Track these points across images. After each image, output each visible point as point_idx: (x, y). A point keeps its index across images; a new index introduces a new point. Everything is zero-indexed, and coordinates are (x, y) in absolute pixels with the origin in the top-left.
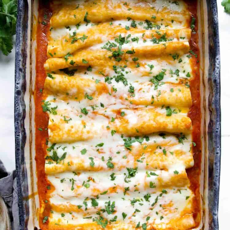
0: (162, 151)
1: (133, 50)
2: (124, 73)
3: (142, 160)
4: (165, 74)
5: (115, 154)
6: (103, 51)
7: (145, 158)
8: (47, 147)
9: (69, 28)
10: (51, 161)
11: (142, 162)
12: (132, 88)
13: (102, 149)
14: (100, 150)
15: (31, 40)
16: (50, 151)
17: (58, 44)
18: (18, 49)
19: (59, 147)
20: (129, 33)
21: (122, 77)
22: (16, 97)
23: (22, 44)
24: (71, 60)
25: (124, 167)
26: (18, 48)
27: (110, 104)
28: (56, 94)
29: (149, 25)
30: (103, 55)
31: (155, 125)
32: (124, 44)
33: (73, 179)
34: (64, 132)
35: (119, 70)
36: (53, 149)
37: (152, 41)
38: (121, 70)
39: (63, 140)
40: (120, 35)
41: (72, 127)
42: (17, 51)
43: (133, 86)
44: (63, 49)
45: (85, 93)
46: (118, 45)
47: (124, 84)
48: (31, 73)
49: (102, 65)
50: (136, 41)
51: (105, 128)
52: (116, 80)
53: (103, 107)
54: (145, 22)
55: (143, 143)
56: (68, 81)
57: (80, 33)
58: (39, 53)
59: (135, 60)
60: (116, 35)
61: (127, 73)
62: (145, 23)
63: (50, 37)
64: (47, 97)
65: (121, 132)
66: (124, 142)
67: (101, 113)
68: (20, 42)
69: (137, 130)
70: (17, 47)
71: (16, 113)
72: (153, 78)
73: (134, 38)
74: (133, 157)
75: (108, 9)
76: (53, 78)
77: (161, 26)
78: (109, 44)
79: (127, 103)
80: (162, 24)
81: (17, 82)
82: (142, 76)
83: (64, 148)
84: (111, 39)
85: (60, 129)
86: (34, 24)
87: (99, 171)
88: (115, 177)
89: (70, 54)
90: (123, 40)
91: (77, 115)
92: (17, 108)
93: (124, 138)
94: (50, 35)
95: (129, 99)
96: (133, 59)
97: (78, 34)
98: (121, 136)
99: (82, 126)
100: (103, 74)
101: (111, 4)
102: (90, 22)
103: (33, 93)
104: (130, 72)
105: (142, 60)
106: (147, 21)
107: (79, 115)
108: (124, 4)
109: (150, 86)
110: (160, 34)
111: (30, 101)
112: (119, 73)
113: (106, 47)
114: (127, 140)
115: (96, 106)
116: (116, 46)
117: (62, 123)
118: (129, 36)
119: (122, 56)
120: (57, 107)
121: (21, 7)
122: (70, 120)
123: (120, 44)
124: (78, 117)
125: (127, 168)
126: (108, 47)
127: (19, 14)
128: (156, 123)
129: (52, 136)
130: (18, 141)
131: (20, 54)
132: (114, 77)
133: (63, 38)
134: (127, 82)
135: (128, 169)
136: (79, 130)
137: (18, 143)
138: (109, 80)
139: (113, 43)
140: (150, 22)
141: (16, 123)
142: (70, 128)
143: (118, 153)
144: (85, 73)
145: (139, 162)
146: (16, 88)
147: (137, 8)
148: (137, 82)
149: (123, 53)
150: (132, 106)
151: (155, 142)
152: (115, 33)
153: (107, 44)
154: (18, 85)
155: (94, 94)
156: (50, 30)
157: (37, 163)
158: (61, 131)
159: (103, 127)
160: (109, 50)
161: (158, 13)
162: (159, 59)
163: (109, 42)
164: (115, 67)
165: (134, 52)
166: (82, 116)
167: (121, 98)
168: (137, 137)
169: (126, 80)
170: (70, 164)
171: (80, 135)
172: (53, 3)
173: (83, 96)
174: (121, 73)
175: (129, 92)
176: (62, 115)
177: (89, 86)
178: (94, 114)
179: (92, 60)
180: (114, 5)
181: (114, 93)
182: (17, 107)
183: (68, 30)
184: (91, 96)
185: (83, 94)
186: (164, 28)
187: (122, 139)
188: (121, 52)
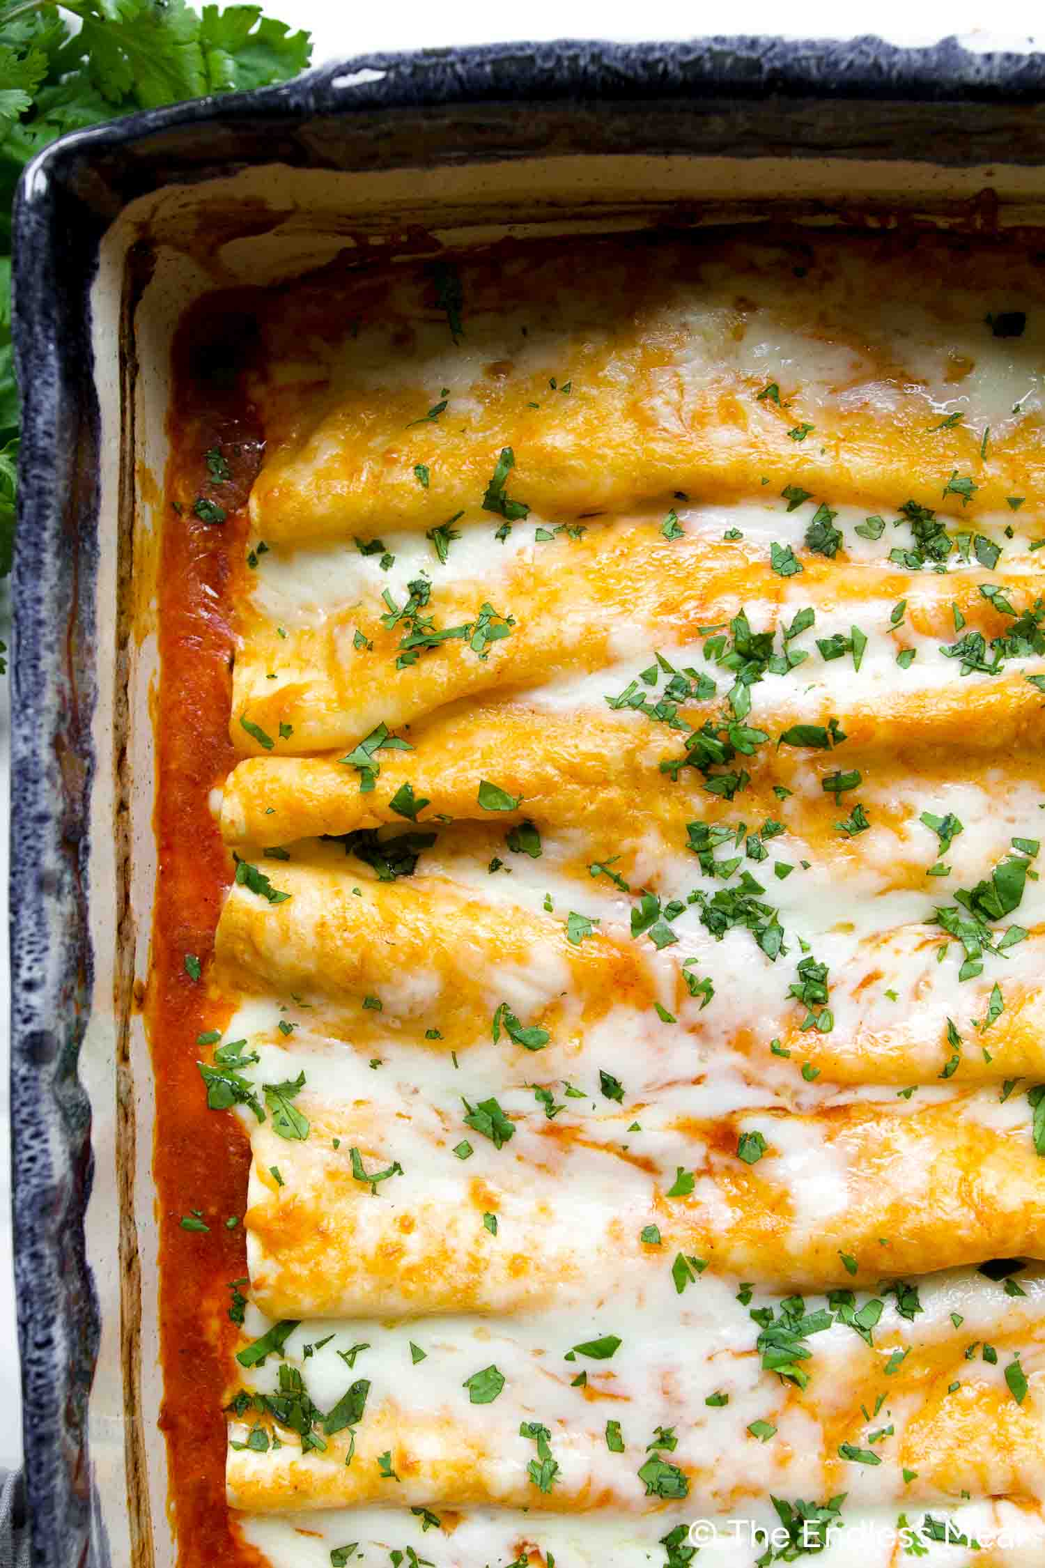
0: (1001, 1377)
1: (833, 723)
2: (761, 873)
3: (875, 1448)
4: (1035, 876)
5: (697, 1407)
6: (621, 728)
7: (891, 1431)
8: (238, 1336)
9: (382, 549)
10: (264, 1425)
11: (874, 1460)
12: (811, 974)
13: (610, 1375)
14: (590, 1381)
15: (122, 644)
16: (260, 1363)
17: (307, 664)
18: (26, 739)
19: (319, 1345)
20: (798, 598)
21: (750, 902)
22: (24, 1079)
23: (60, 692)
24: (398, 787)
25: (756, 1492)
26: (26, 731)
27: (669, 1078)
28: (297, 999)
29: (923, 537)
30: (618, 754)
31: (972, 1228)
32: (766, 675)
33: (410, 1552)
34: (354, 1261)
35: (728, 852)
36: (282, 1354)
37: (955, 652)
38: (741, 852)
39: (346, 1308)
40: (742, 613)
41: (406, 1225)
42: (24, 750)
43: (818, 962)
44: (342, 700)
45: (494, 1004)
46: (725, 681)
47: (760, 944)
48: (124, 869)
49: (611, 819)
50: (848, 657)
51: (633, 1242)
52: (704, 920)
53: (619, 1099)
54: (902, 515)
55: (878, 1331)
56: (378, 918)
57: (459, 591)
58: (176, 717)
59: (835, 787)
60: (710, 614)
61: (782, 871)
62: (897, 525)
63: (249, 608)
64: (232, 1008)
65: (737, 1271)
66: (753, 1330)
67: (604, 1140)
68: (39, 684)
69: (845, 1260)
70: (19, 725)
71: (25, 1192)
72: (955, 903)
73: (838, 638)
74: (817, 1429)
75: (650, 430)
76: (273, 896)
77: (1001, 541)
78: (664, 680)
79: (779, 1073)
80: (1009, 533)
81: (25, 975)
82: (882, 893)
83: (354, 1351)
84: (682, 643)
85: (323, 1235)
86: (144, 531)
87: (585, 1510)
88: (695, 1550)
89: (385, 735)
90: (760, 653)
91: (441, 1143)
92: (32, 1159)
93: (756, 1304)
94: (251, 597)
95: (794, 1048)
96: (824, 782)
97: (446, 598)
98: (738, 1291)
99: (472, 1222)
100: (617, 880)
101: (675, 395)
102: (525, 517)
103: (141, 1000)
104: (806, 866)
105: (884, 786)
106: (913, 513)
107: (454, 1140)
108: (762, 397)
109: (929, 954)
110: (1006, 609)
111: (125, 1058)
112: (726, 875)
113: (643, 695)
114: (778, 1313)
115: (568, 1094)
116: (708, 688)
117: (341, 1193)
118: (804, 622)
119: (749, 764)
120: (301, 1081)
121: (48, 434)
122: (388, 1174)
123: (737, 680)
124: (448, 1159)
125: (773, 1499)
126: (654, 694)
127: (35, 483)
128: (979, 1215)
129: (272, 1280)
130: (40, 1382)
131: (43, 767)
132: (692, 900)
133: (343, 622)
134: (781, 932)
135: (782, 1507)
136: (451, 1242)
137: (45, 1399)
138: (662, 919)
139: (690, 671)
140: (930, 513)
141: (25, 1262)
142: (394, 1235)
143: (719, 1400)
144: (495, 866)
145: (851, 1458)
146: (18, 1017)
147: (846, 424)
148: (850, 927)
149: (762, 738)
150: (812, 1095)
151: (957, 1320)
152: (703, 603)
153: (649, 678)
154: (35, 999)
155: (553, 1009)
156: (253, 561)
157: (173, 1445)
158: (332, 1252)
159: (615, 1232)
160: (663, 715)
161: (984, 452)
162: (994, 774)
163: (663, 663)
164: (706, 834)
165: (839, 738)
166: (470, 1151)
167: (742, 1041)
168: (841, 1296)
169: (775, 920)
170: (394, 1466)
171: (461, 1279)
172: (265, 378)
173: (479, 1022)
174: (746, 876)
175: (794, 1000)
176: (336, 1144)
177: (521, 958)
178: (551, 1142)
179: (547, 787)
180: (691, 404)
181: (692, 1009)
182: (27, 1147)
183: (372, 563)
184: (537, 1021)
185: (479, 1006)
186: (1023, 560)
187: (743, 1311)
188: (748, 734)
